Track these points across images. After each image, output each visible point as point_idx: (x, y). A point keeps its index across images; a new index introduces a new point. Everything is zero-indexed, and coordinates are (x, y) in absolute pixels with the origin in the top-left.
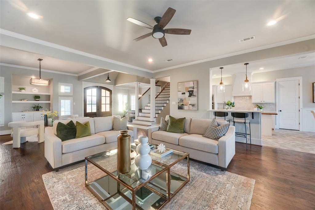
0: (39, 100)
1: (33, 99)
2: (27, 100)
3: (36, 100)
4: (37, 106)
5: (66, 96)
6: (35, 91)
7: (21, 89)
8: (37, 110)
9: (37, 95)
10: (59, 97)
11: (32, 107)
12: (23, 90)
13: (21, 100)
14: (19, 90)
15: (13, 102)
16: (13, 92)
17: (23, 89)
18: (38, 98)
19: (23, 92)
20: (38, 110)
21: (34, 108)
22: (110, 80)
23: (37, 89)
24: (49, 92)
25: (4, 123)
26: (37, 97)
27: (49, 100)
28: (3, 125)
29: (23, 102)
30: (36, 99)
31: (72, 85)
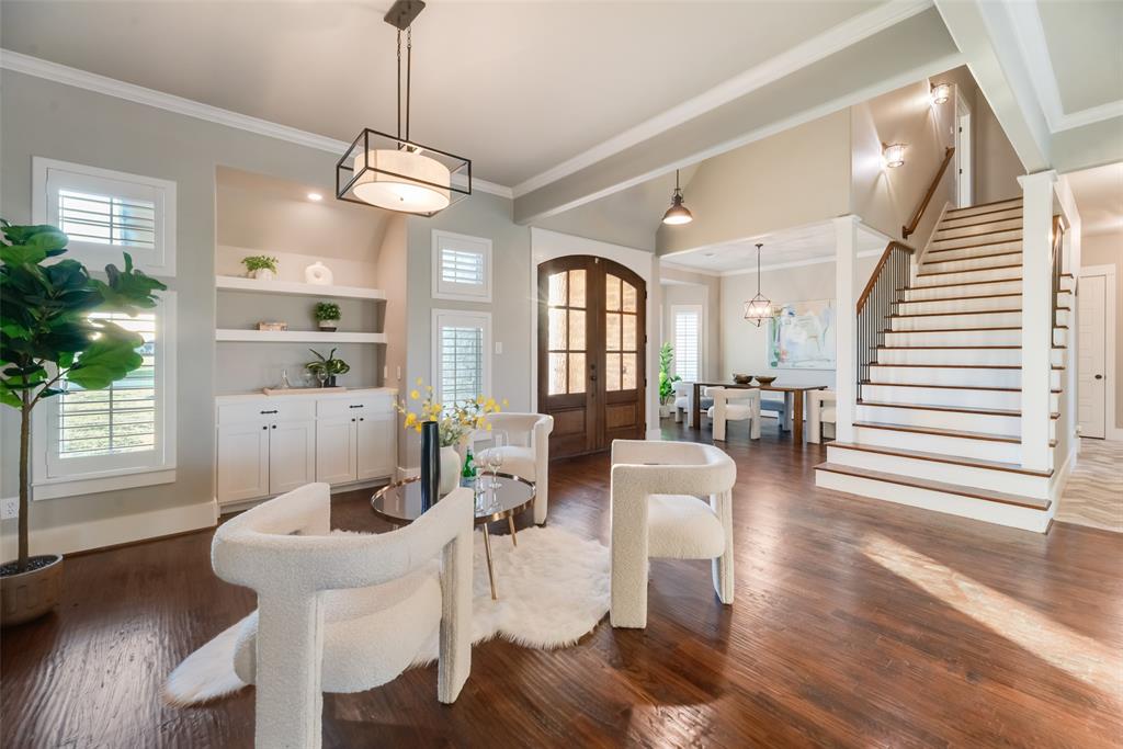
0: (333, 330)
1: (309, 323)
2: (282, 328)
3: (323, 329)
4: (327, 359)
5: (461, 304)
6: (317, 276)
7: (254, 265)
8: (326, 385)
9: (326, 302)
10: (435, 312)
11: (306, 366)
12: (266, 270)
13: (257, 327)
14: (244, 268)
15: (223, 335)
16: (222, 282)
17: (267, 265)
18: (332, 318)
19: (265, 281)
20: (330, 383)
21: (314, 370)
22: (688, 212)
23: (327, 269)
24: (375, 286)
25: (174, 465)
26: (324, 312)
27: (379, 329)
28: (171, 478)
29: (264, 335)
30: (325, 324)
31: (491, 245)
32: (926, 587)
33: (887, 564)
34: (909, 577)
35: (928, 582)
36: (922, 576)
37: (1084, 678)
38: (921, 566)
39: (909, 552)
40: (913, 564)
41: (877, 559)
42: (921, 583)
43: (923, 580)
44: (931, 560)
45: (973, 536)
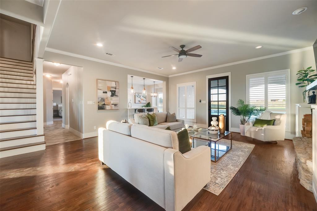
32: (29, 175)
33: (11, 177)
34: (21, 176)
35: (28, 174)
36: (26, 173)
37: (73, 171)
38: (23, 171)
39: (16, 170)
40: (20, 172)
41: (6, 177)
42: (27, 175)
43: (26, 174)
44: (24, 168)
45: (30, 157)
